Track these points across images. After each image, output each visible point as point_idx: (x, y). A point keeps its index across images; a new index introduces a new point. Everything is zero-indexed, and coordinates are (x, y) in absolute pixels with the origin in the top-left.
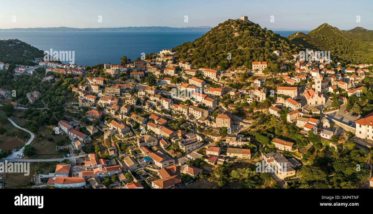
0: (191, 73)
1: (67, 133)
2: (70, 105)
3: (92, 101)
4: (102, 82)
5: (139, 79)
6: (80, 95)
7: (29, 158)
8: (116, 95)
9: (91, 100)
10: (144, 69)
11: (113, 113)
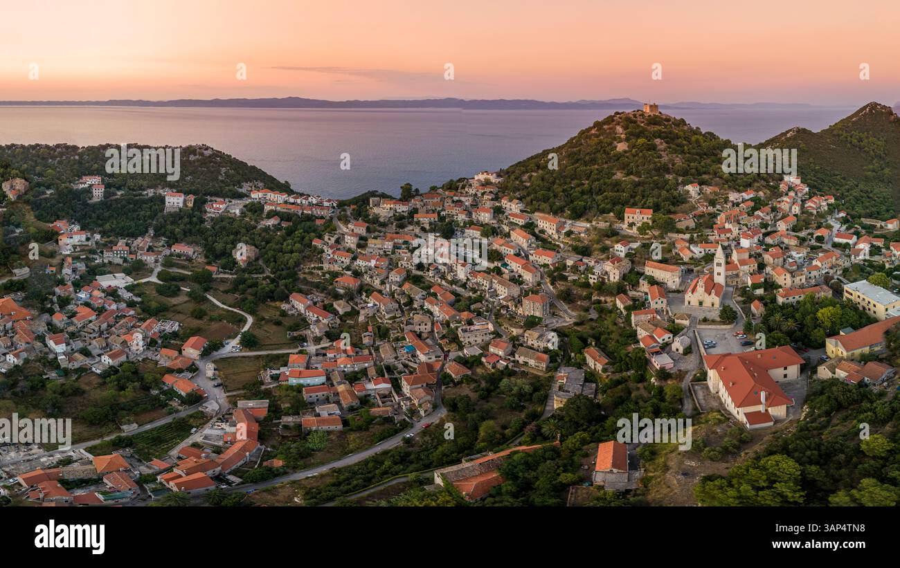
0: (518, 220)
1: (303, 312)
2: (309, 268)
3: (345, 261)
4: (364, 229)
5: (427, 227)
6: (326, 251)
7: (250, 350)
8: (385, 252)
9: (343, 259)
10: (440, 209)
11: (377, 282)
